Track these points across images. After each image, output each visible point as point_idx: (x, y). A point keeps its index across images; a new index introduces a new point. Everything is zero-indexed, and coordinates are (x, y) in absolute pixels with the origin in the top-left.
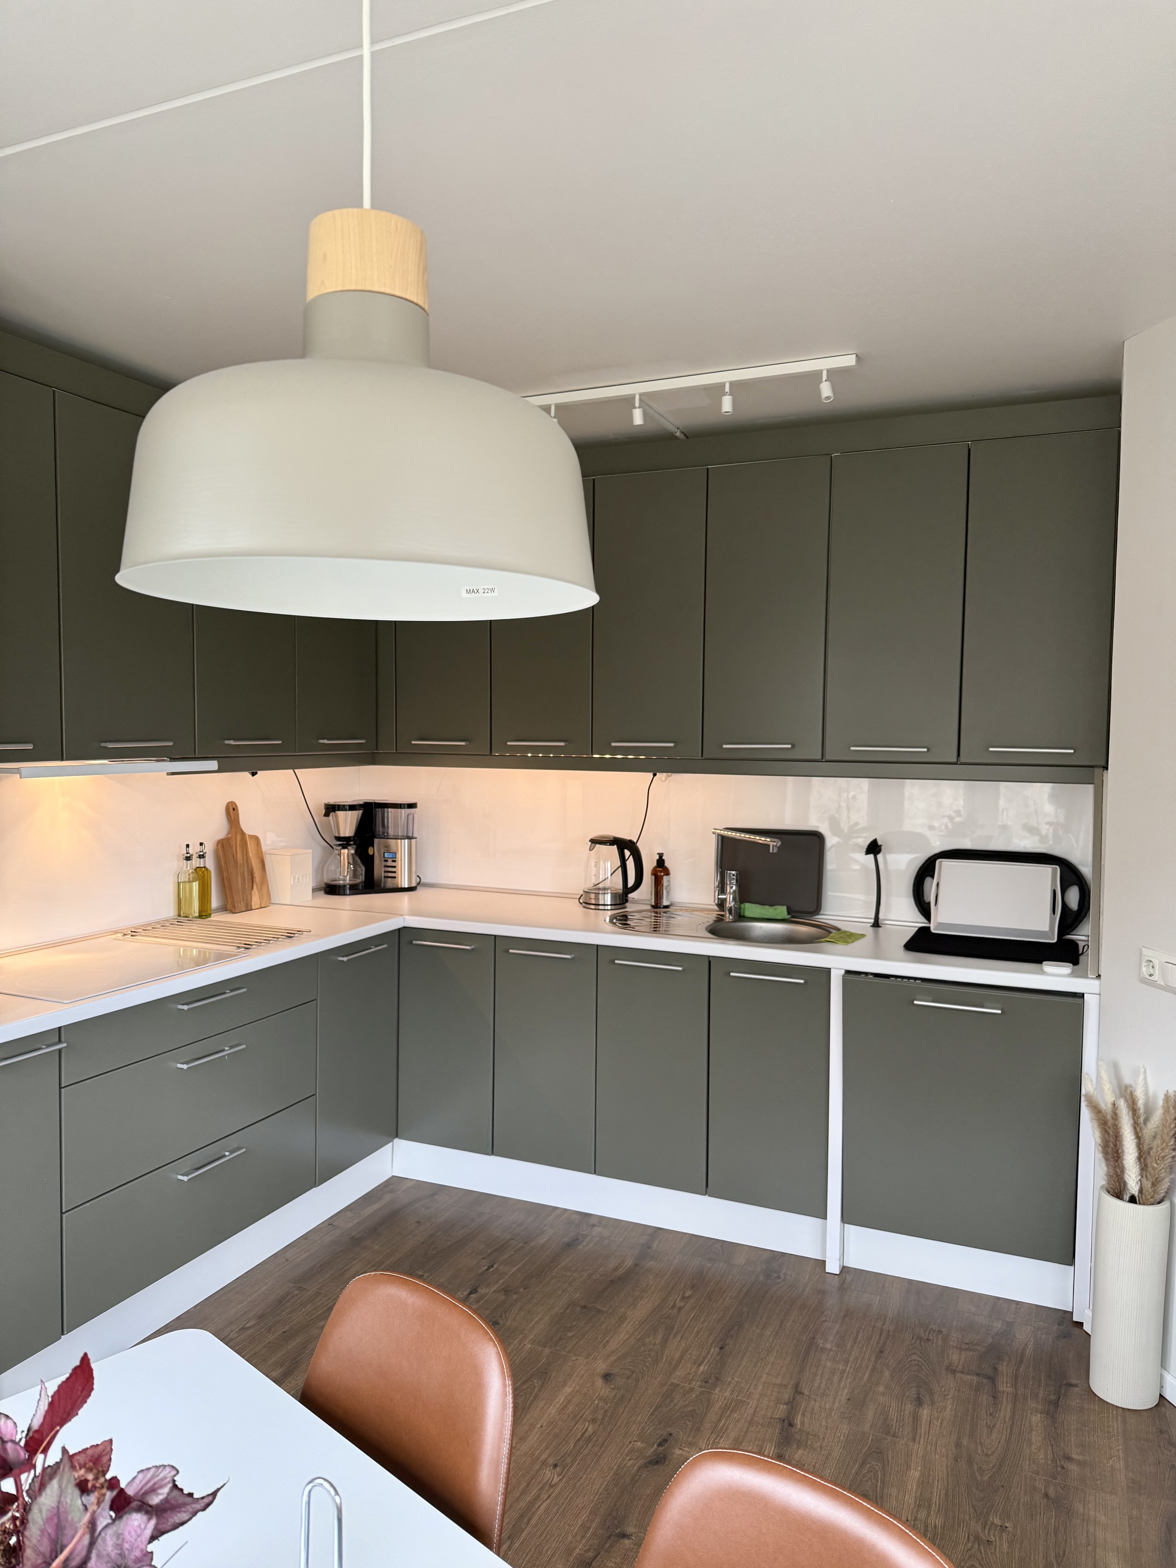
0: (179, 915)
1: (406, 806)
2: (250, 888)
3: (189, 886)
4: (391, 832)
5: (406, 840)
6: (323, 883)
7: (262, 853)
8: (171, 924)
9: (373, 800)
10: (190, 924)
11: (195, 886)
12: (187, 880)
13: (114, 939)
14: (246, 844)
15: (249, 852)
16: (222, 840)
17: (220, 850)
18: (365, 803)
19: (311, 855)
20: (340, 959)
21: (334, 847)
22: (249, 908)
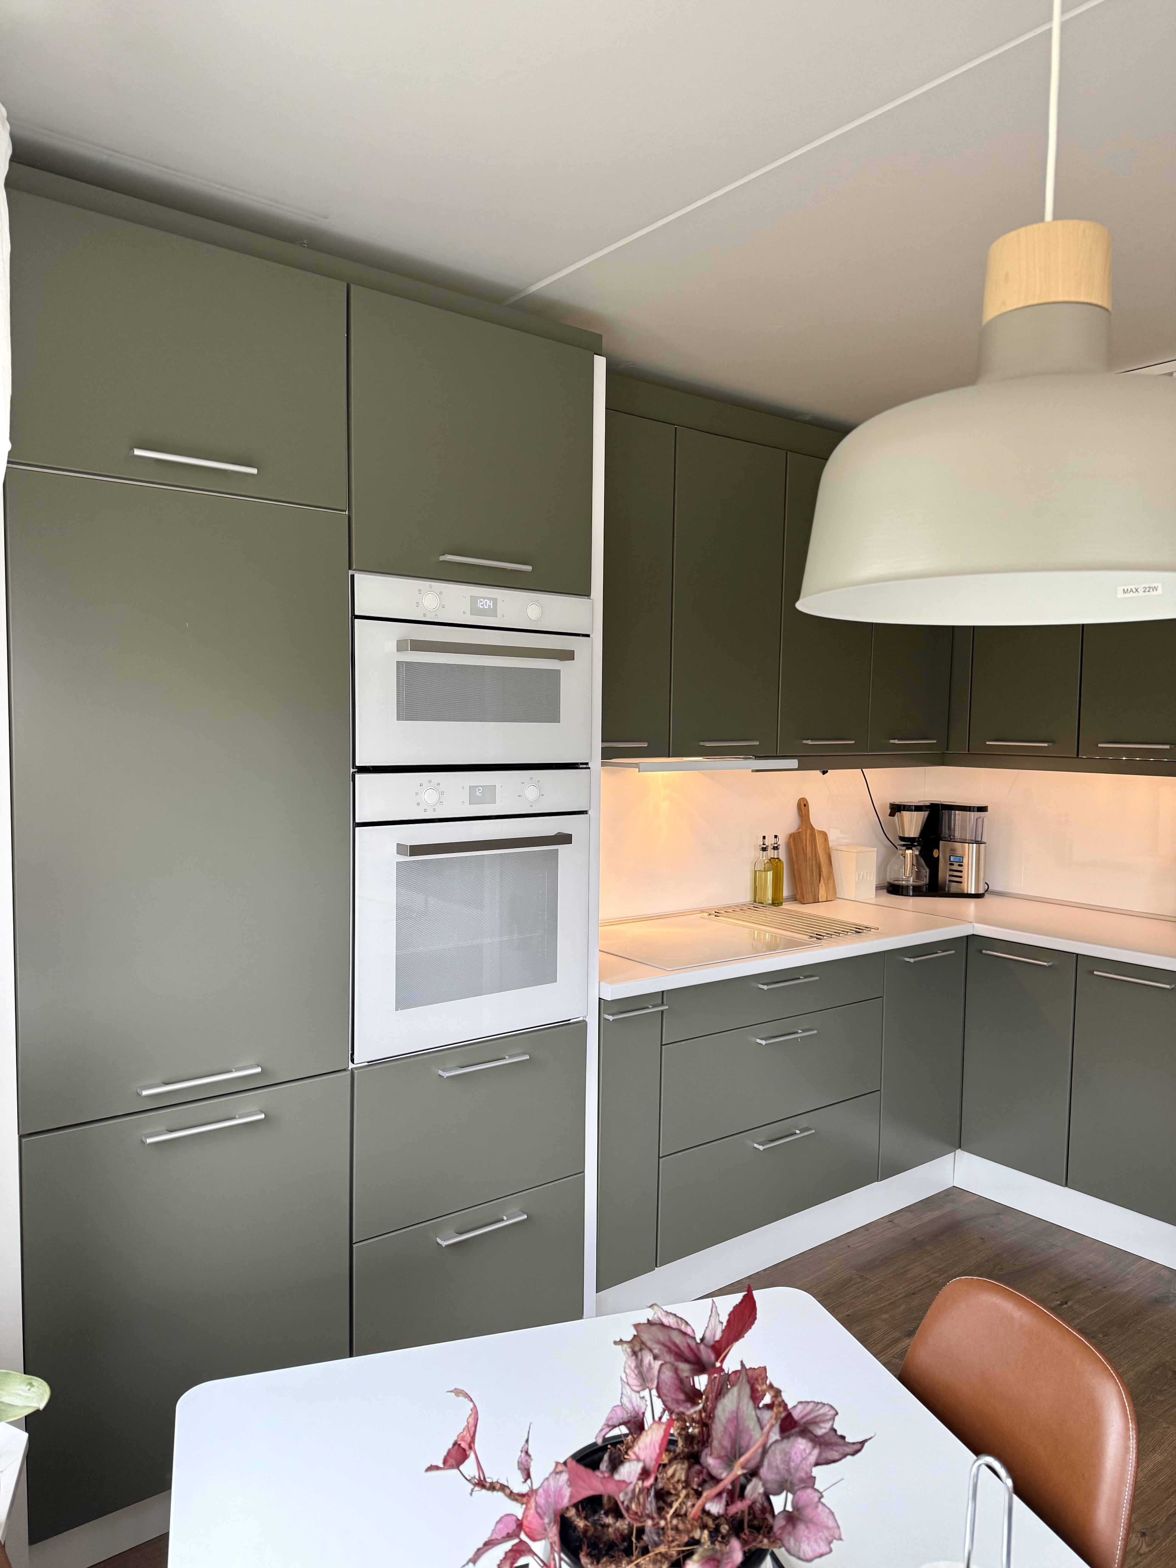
0: (755, 901)
1: (976, 809)
2: (818, 882)
3: (765, 874)
4: (957, 835)
5: (975, 845)
6: (886, 882)
7: (829, 848)
8: (748, 909)
9: (940, 801)
10: (762, 909)
11: (770, 875)
12: (763, 869)
13: (701, 917)
14: (815, 839)
15: (817, 847)
16: (794, 834)
17: (792, 843)
18: (931, 804)
19: (876, 853)
20: (907, 959)
21: (898, 847)
22: (816, 901)
